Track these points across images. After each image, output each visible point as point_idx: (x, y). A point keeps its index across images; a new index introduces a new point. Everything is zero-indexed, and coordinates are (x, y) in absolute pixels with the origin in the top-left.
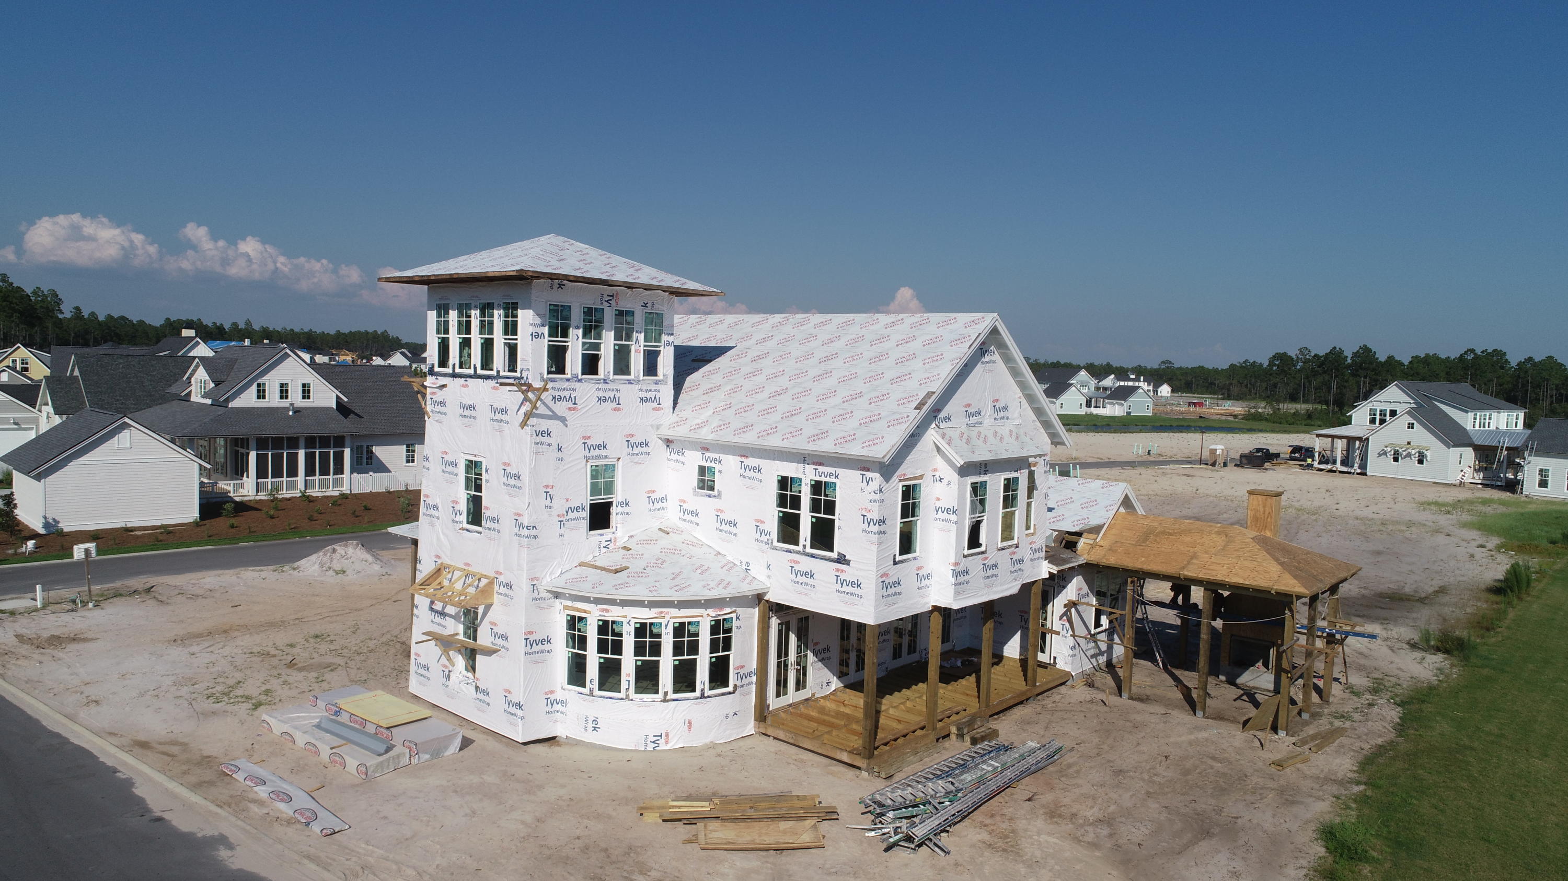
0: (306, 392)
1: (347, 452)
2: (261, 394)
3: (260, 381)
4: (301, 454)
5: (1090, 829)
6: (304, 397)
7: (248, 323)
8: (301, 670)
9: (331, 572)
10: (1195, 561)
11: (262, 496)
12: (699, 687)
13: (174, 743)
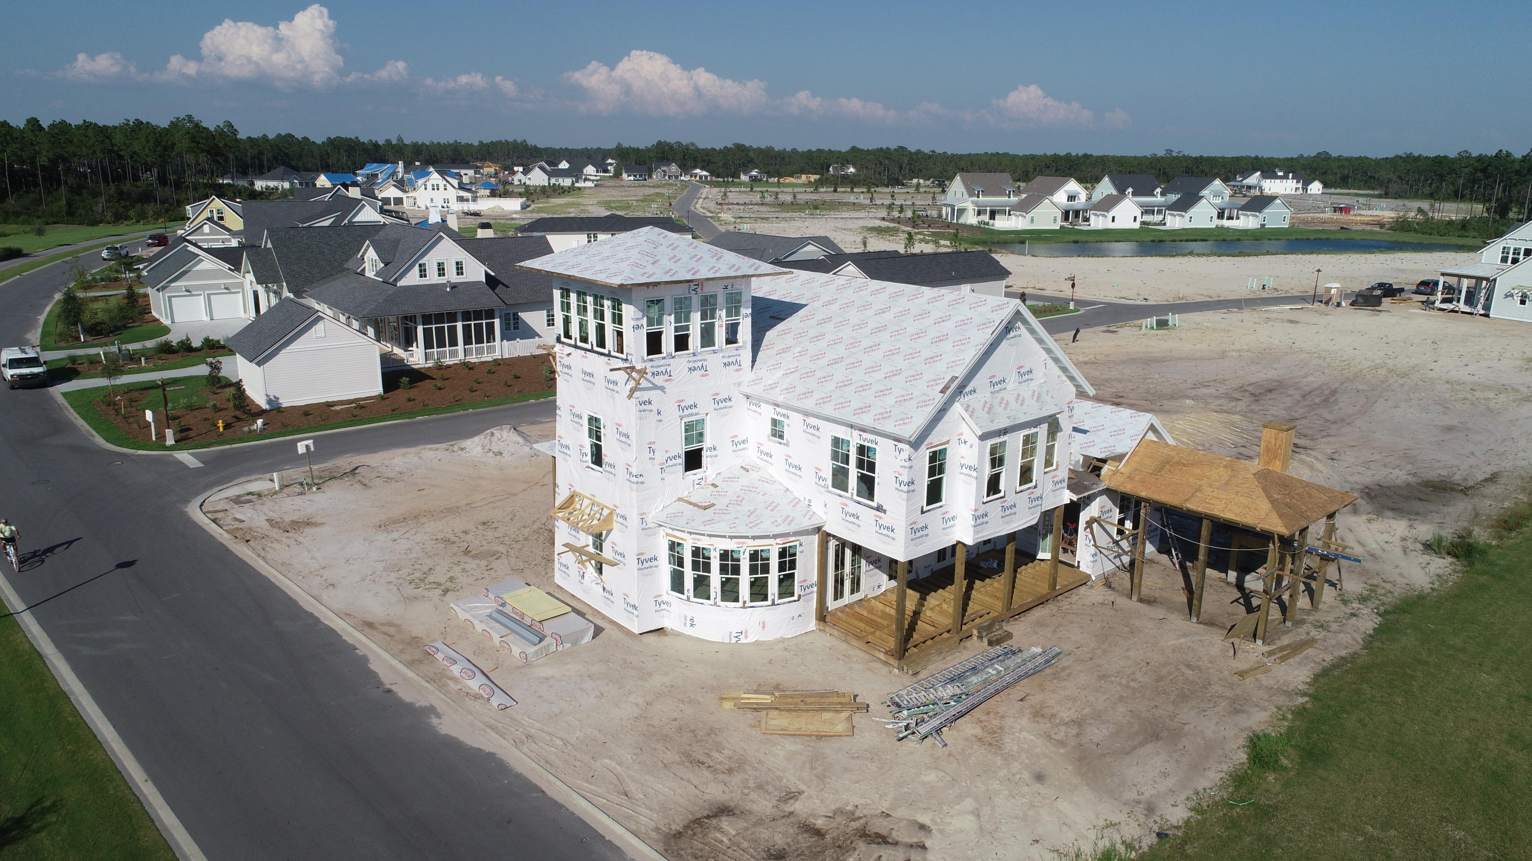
0: (460, 269)
1: (497, 322)
2: (423, 273)
3: (421, 262)
4: (459, 325)
5: (1062, 728)
6: (458, 274)
7: (400, 139)
8: (475, 557)
9: (491, 454)
10: (1198, 494)
11: (430, 364)
12: (770, 597)
13: (391, 624)
